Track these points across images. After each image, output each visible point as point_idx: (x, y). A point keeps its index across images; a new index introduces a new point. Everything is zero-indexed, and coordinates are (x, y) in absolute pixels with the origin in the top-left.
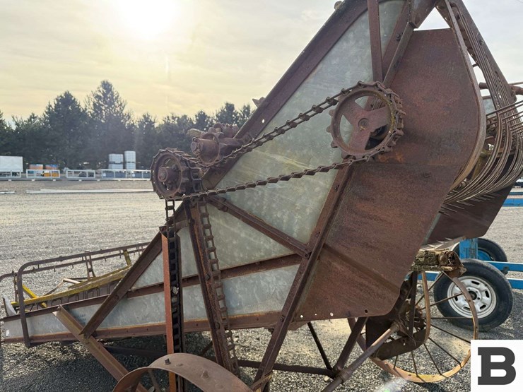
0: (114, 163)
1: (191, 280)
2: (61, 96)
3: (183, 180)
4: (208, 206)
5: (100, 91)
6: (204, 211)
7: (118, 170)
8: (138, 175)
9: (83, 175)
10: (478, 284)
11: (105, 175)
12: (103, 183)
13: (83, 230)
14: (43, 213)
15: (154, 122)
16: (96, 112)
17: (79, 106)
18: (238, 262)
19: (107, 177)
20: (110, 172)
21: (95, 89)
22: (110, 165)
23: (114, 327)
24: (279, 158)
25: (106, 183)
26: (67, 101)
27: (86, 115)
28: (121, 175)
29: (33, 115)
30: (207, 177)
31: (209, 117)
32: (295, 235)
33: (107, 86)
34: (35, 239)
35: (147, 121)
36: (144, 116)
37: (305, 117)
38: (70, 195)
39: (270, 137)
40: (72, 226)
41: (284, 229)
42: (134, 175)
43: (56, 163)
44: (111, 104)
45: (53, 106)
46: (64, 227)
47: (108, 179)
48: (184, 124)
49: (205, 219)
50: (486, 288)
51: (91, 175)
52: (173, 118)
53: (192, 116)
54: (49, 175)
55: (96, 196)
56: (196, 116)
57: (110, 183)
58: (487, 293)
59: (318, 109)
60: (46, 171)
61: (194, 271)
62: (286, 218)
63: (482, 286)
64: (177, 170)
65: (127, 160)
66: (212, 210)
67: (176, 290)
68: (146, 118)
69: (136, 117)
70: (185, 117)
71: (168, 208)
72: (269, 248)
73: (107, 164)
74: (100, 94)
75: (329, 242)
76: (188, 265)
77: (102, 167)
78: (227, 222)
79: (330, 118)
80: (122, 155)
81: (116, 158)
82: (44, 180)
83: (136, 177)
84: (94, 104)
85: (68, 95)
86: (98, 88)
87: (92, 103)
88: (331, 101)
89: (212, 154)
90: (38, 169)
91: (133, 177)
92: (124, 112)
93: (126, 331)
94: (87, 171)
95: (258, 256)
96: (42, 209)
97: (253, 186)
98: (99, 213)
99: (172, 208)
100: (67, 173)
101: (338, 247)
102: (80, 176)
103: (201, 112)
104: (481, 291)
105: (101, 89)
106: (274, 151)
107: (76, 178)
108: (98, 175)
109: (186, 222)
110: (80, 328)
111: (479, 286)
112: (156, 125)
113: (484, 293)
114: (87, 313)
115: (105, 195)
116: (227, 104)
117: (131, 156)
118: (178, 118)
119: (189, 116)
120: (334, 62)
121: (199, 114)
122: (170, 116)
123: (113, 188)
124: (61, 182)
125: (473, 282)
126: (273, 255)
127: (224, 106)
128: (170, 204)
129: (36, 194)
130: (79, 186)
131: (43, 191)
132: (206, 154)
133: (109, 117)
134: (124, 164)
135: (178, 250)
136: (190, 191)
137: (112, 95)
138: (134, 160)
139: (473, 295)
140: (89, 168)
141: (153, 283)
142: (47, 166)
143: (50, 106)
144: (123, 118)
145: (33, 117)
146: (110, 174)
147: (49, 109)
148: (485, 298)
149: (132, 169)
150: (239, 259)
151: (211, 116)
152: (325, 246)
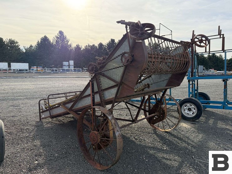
0: (65, 66)
1: (97, 93)
2: (43, 38)
3: (95, 69)
4: (100, 75)
5: (58, 35)
6: (99, 76)
7: (67, 69)
8: (75, 71)
9: (53, 71)
10: (191, 105)
11: (61, 70)
12: (61, 74)
13: (58, 90)
14: (42, 84)
15: (81, 48)
16: (57, 44)
17: (50, 41)
18: (106, 87)
19: (62, 71)
20: (64, 69)
21: (56, 35)
22: (63, 67)
23: (77, 108)
24: (114, 65)
25: (63, 74)
26: (45, 39)
27: (53, 46)
28: (68, 70)
29: (31, 45)
30: (100, 69)
31: (104, 45)
32: (117, 81)
33: (61, 33)
34: (41, 93)
35: (78, 48)
36: (77, 45)
37: (117, 57)
38: (50, 78)
39: (111, 61)
40: (53, 89)
41: (115, 79)
42: (73, 71)
43: (41, 66)
44: (63, 40)
45: (40, 42)
46: (51, 89)
47: (63, 72)
48: (93, 49)
49: (99, 78)
50: (194, 107)
51: (56, 70)
52: (89, 46)
53: (97, 45)
54: (39, 70)
55: (60, 79)
56: (98, 45)
57: (64, 74)
58: (194, 108)
59: (119, 56)
60: (38, 69)
61: (97, 90)
62: (115, 77)
63: (193, 106)
64: (93, 67)
65: (70, 64)
66: (101, 76)
67: (93, 94)
68: (78, 46)
69: (74, 46)
70: (94, 45)
71: (91, 76)
72: (113, 84)
73: (62, 66)
74: (58, 36)
75: (123, 81)
76: (96, 89)
77: (60, 67)
78: (104, 79)
79: (121, 58)
80: (68, 62)
81: (65, 63)
82: (38, 72)
83: (74, 71)
84: (56, 41)
85: (45, 37)
86: (58, 34)
87: (55, 40)
88: (121, 54)
89: (100, 64)
90: (35, 68)
91: (73, 72)
92: (69, 44)
93: (81, 108)
94: (54, 69)
95: (111, 85)
96: (41, 83)
97: (108, 70)
98: (62, 85)
99: (92, 76)
100: (46, 70)
101: (125, 82)
102: (52, 71)
103: (101, 43)
104: (193, 108)
105: (59, 34)
106: (113, 63)
107: (50, 72)
108: (59, 71)
109: (95, 79)
110: (68, 109)
111: (192, 106)
112: (82, 49)
113: (193, 109)
114: (69, 105)
115: (63, 78)
116: (112, 39)
117: (72, 62)
118: (91, 46)
119: (95, 45)
120: (124, 46)
121: (100, 44)
122: (88, 45)
123: (66, 76)
124: (45, 73)
125: (190, 105)
126: (113, 85)
127: (110, 40)
128: (92, 75)
129: (37, 78)
130: (52, 75)
131: (39, 76)
132: (99, 64)
133: (62, 47)
134: (69, 66)
135: (94, 85)
136: (96, 72)
137: (64, 36)
138: (73, 64)
139: (190, 109)
140: (55, 68)
141: (88, 94)
142: (38, 67)
143: (39, 42)
144: (68, 47)
145: (31, 46)
146: (64, 70)
147: (38, 43)
148: (194, 110)
149: (72, 68)
150: (106, 86)
151: (105, 45)
152: (122, 82)
